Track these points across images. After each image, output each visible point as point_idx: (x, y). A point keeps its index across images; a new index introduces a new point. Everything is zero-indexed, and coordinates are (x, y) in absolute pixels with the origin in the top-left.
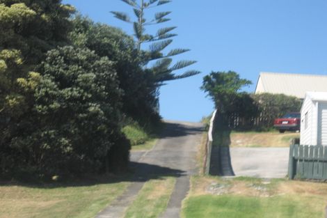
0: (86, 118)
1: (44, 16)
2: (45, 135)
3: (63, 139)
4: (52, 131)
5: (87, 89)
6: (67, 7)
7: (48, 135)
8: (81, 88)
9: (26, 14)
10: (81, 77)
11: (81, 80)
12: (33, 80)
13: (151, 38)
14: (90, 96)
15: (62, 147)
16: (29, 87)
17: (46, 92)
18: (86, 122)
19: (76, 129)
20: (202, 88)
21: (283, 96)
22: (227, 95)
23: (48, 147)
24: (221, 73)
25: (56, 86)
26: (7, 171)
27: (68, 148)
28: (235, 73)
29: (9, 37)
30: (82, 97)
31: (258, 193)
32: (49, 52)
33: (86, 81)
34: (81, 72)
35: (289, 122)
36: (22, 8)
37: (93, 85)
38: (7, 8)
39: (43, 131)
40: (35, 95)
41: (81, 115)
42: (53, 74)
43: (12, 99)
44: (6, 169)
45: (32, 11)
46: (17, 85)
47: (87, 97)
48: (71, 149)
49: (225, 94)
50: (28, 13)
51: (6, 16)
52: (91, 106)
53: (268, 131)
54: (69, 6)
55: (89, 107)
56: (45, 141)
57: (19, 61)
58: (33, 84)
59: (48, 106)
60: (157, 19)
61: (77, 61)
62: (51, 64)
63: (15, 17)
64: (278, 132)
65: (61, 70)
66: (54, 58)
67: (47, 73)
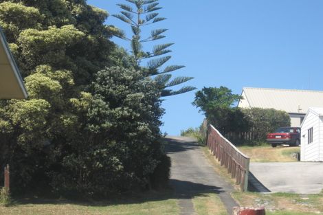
0: (135, 137)
1: (89, 37)
2: (97, 154)
3: (114, 158)
4: (105, 150)
5: (135, 108)
6: (111, 28)
7: (100, 154)
8: (130, 107)
9: (76, 35)
10: (130, 96)
11: (130, 99)
12: (85, 100)
13: (148, 55)
14: (138, 115)
15: (113, 165)
16: (82, 107)
17: (99, 112)
18: (136, 141)
19: (127, 148)
20: (193, 103)
21: (273, 111)
22: (221, 110)
23: (101, 165)
24: (213, 89)
25: (107, 106)
26: (57, 189)
27: (120, 166)
28: (227, 89)
29: (61, 58)
30: (131, 116)
31: (306, 209)
32: (99, 72)
33: (134, 100)
34: (128, 91)
35: (282, 136)
36: (71, 30)
37: (141, 104)
38: (59, 29)
39: (95, 150)
40: (87, 115)
41: (131, 134)
42: (103, 94)
43: (66, 118)
44: (56, 187)
45: (80, 33)
46: (70, 104)
47: (135, 116)
48: (122, 167)
49: (219, 109)
50: (79, 34)
51: (59, 38)
52: (140, 125)
53: (260, 145)
54: (113, 27)
55: (138, 126)
56: (97, 160)
57: (71, 81)
58: (85, 104)
59: (100, 125)
60: (153, 36)
61: (124, 81)
62: (101, 84)
63: (66, 38)
64: (271, 147)
65: (111, 90)
66: (103, 78)
67: (98, 93)
